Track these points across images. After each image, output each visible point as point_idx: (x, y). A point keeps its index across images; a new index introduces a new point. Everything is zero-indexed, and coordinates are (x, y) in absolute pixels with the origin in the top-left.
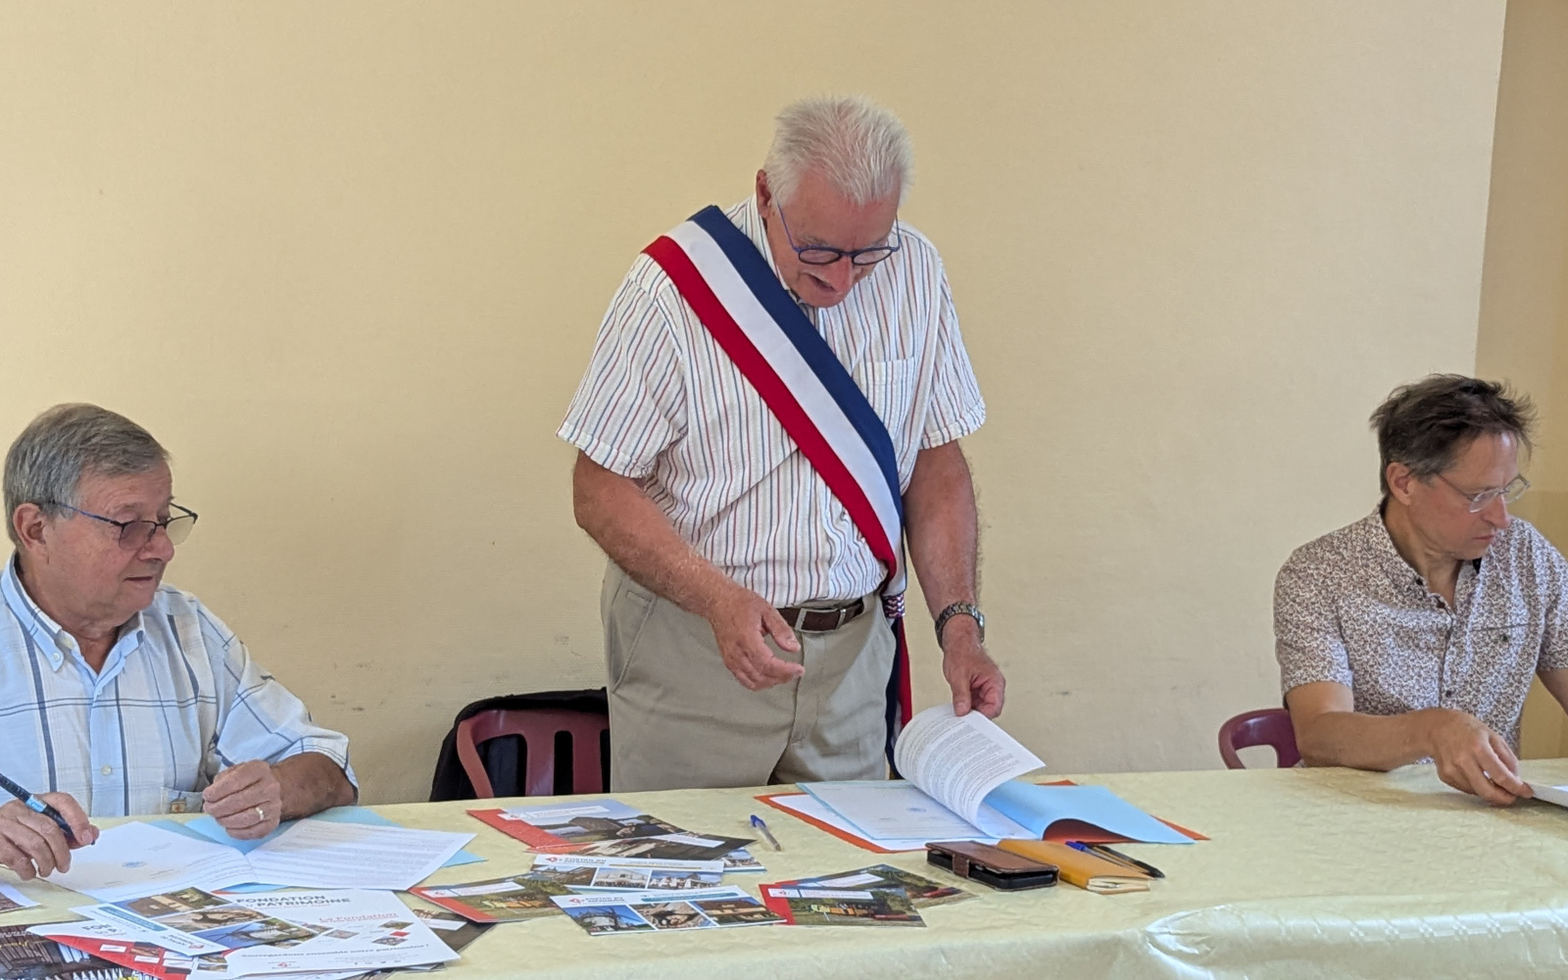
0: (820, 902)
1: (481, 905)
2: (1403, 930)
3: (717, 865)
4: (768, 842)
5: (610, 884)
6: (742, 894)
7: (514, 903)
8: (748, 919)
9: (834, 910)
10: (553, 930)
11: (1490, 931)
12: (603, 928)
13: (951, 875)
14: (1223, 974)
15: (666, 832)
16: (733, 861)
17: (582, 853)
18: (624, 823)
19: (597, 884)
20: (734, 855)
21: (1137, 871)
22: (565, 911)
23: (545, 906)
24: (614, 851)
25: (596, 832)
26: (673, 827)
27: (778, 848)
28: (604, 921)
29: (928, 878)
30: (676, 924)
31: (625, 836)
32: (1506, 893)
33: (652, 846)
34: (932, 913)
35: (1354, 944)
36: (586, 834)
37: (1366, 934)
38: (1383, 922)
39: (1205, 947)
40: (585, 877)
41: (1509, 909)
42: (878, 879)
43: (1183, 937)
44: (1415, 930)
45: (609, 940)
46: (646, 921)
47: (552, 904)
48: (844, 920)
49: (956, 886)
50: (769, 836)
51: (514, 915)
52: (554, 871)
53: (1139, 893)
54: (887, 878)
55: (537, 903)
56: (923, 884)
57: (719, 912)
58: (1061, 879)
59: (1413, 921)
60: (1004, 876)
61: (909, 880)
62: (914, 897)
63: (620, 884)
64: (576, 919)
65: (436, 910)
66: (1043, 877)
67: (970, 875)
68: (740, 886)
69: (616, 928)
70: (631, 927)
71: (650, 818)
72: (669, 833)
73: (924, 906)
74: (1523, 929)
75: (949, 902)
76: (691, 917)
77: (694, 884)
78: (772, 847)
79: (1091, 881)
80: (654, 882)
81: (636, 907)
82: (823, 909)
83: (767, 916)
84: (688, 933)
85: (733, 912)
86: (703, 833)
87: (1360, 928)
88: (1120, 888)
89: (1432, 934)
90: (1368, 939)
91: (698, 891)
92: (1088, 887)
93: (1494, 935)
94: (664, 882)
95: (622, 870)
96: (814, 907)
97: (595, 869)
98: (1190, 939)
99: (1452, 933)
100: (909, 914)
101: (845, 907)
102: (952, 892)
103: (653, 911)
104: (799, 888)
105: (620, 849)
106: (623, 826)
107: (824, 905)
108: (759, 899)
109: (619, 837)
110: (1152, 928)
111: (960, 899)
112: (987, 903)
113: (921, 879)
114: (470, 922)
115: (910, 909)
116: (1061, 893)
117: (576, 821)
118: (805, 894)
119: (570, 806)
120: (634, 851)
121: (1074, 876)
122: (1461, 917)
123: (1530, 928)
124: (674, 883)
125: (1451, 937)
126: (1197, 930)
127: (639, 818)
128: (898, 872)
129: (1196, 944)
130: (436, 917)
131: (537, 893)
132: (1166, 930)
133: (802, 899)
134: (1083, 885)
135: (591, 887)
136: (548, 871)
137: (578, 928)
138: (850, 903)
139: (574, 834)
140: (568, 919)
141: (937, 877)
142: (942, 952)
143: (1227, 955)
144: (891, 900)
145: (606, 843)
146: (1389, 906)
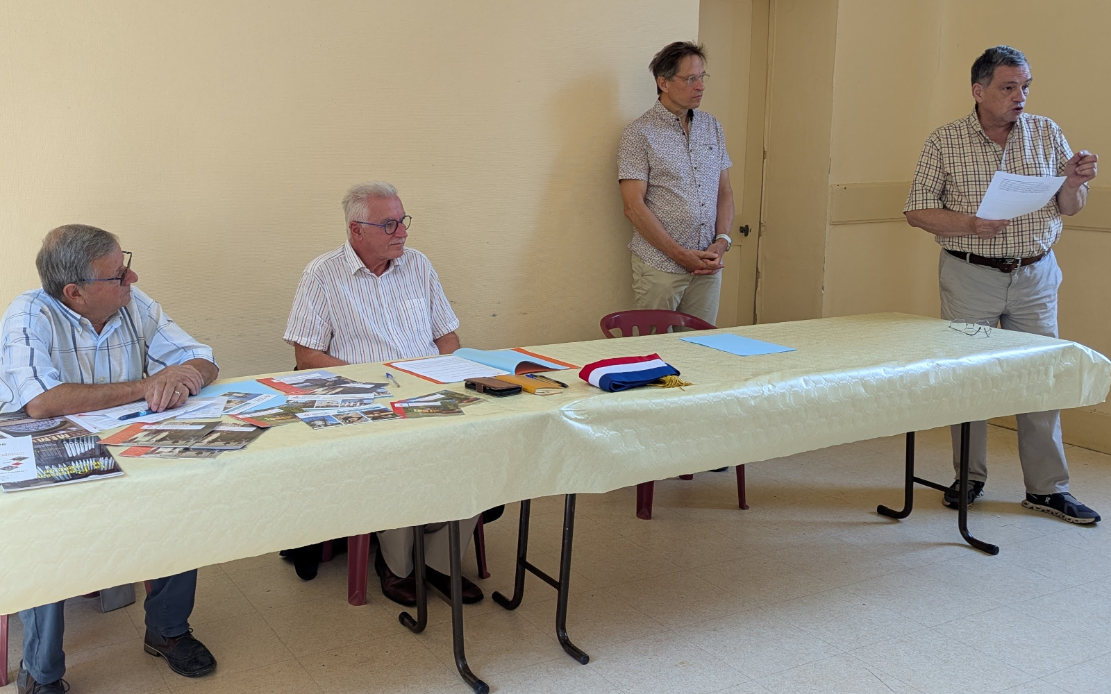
0: (418, 408)
1: (263, 420)
2: (671, 403)
3: (371, 395)
4: (394, 384)
5: (323, 407)
6: (382, 407)
7: (278, 418)
8: (385, 417)
9: (424, 411)
10: (297, 428)
11: (708, 401)
12: (319, 426)
13: (476, 392)
14: (595, 427)
15: (348, 382)
16: (378, 393)
17: (309, 394)
19: (316, 407)
20: (379, 390)
21: (557, 385)
22: (302, 420)
23: (293, 418)
24: (324, 392)
25: (317, 385)
26: (351, 380)
27: (399, 386)
28: (320, 423)
29: (465, 394)
30: (353, 422)
31: (329, 385)
32: (715, 384)
33: (342, 389)
34: (466, 409)
35: (651, 410)
36: (310, 386)
37: (656, 406)
38: (663, 400)
39: (586, 416)
40: (311, 404)
41: (716, 391)
42: (444, 396)
43: (576, 412)
44: (676, 402)
45: (323, 431)
46: (339, 422)
47: (296, 417)
48: (429, 415)
49: (478, 397)
50: (394, 381)
51: (279, 423)
52: (297, 402)
53: (558, 395)
54: (447, 396)
55: (289, 417)
56: (463, 398)
57: (372, 415)
58: (523, 391)
59: (676, 399)
60: (499, 391)
61: (457, 396)
62: (459, 403)
63: (327, 406)
64: (307, 423)
65: (242, 423)
66: (516, 390)
67: (484, 392)
68: (382, 403)
69: (326, 425)
70: (332, 425)
71: (340, 377)
73: (464, 406)
74: (722, 399)
75: (475, 404)
76: (360, 418)
77: (361, 404)
78: (396, 386)
80: (343, 404)
81: (334, 416)
82: (419, 411)
83: (394, 415)
84: (359, 425)
85: (378, 415)
86: (365, 382)
87: (653, 403)
88: (549, 393)
89: (684, 404)
90: (657, 408)
91: (362, 407)
92: (535, 393)
93: (710, 403)
94: (347, 404)
95: (328, 400)
96: (415, 410)
97: (316, 401)
98: (580, 412)
99: (692, 403)
100: (457, 410)
101: (429, 409)
102: (477, 399)
103: (342, 417)
104: (408, 403)
105: (326, 392)
106: (328, 381)
107: (420, 409)
108: (390, 408)
109: (327, 386)
110: (563, 409)
111: (479, 402)
112: (491, 403)
113: (462, 395)
114: (258, 427)
115: (458, 408)
116: (523, 397)
117: (307, 381)
118: (410, 405)
119: (304, 374)
120: (334, 392)
121: (529, 389)
122: (696, 396)
123: (725, 398)
124: (351, 405)
125: (692, 405)
126: (583, 408)
127: (334, 378)
128: (452, 393)
129: (583, 415)
130: (242, 426)
131: (289, 413)
132: (569, 409)
133: (409, 407)
134: (533, 392)
135: (314, 408)
136: (294, 402)
137: (308, 427)
138: (431, 407)
139: (305, 386)
140: (304, 423)
141: (470, 393)
142: (472, 425)
143: (596, 418)
144: (449, 405)
145: (322, 389)
146: (665, 393)
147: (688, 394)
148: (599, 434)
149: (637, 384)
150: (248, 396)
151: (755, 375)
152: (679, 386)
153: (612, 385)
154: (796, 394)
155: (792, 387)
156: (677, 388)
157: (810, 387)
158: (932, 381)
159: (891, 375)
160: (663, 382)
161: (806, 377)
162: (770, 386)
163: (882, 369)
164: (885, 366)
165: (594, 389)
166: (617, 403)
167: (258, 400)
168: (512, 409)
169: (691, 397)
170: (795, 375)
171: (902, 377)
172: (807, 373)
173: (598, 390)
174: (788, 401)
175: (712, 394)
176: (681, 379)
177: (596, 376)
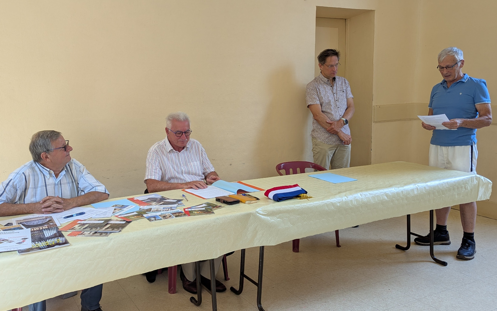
0: (195, 211)
1: (129, 218)
2: (303, 206)
3: (175, 205)
4: (186, 200)
5: (155, 211)
6: (180, 211)
7: (136, 217)
8: (181, 216)
9: (198, 212)
10: (143, 222)
11: (319, 204)
12: (153, 220)
13: (220, 203)
14: (271, 217)
15: (166, 199)
17: (149, 205)
20: (179, 203)
21: (255, 199)
22: (146, 217)
23: (142, 217)
24: (156, 204)
25: (152, 201)
26: (167, 198)
27: (187, 201)
28: (153, 219)
29: (216, 204)
30: (167, 218)
32: (322, 197)
33: (163, 202)
34: (216, 211)
35: (295, 209)
36: (150, 201)
38: (300, 205)
39: (267, 213)
40: (150, 210)
41: (323, 200)
42: (206, 205)
43: (263, 211)
44: (306, 206)
45: (154, 223)
46: (161, 218)
47: (143, 216)
48: (199, 214)
49: (221, 205)
50: (186, 198)
51: (135, 219)
52: (144, 209)
53: (255, 203)
54: (208, 205)
55: (140, 216)
56: (215, 205)
57: (175, 215)
58: (240, 202)
59: (305, 204)
60: (230, 202)
61: (212, 205)
62: (213, 208)
63: (157, 211)
64: (148, 219)
65: (120, 219)
66: (237, 202)
67: (224, 203)
68: (180, 209)
69: (155, 220)
70: (158, 220)
71: (163, 197)
73: (215, 210)
74: (325, 203)
75: (220, 209)
76: (170, 216)
77: (171, 210)
78: (186, 201)
79: (246, 202)
80: (163, 210)
81: (159, 215)
82: (196, 212)
83: (185, 215)
84: (169, 220)
85: (178, 214)
86: (173, 199)
87: (296, 206)
88: (252, 202)
89: (309, 206)
90: (297, 208)
91: (171, 211)
94: (165, 210)
95: (157, 208)
96: (194, 212)
97: (152, 208)
100: (212, 212)
101: (200, 211)
102: (220, 206)
103: (163, 216)
104: (191, 209)
106: (158, 199)
108: (183, 211)
109: (157, 201)
110: (257, 210)
111: (222, 208)
112: (226, 208)
113: (214, 204)
114: (127, 221)
115: (212, 211)
116: (241, 205)
117: (149, 199)
118: (192, 210)
119: (148, 196)
120: (160, 204)
121: (243, 201)
122: (314, 203)
124: (167, 210)
125: (312, 206)
126: (266, 210)
127: (161, 197)
128: (210, 203)
130: (120, 221)
131: (140, 214)
132: (260, 210)
134: (244, 203)
135: (151, 212)
136: (143, 209)
137: (148, 221)
138: (201, 211)
139: (148, 201)
140: (146, 219)
142: (218, 219)
143: (271, 214)
144: (209, 209)
145: (154, 203)
146: (301, 202)
147: (310, 202)
148: (273, 220)
149: (288, 198)
150: (123, 207)
151: (339, 193)
152: (307, 198)
153: (278, 198)
154: (357, 200)
155: (355, 197)
156: (306, 199)
157: (363, 197)
158: (416, 192)
159: (397, 191)
160: (300, 197)
161: (361, 193)
162: (346, 197)
163: (394, 188)
164: (394, 187)
165: (271, 200)
166: (280, 207)
167: (127, 209)
168: (235, 211)
169: (312, 203)
170: (356, 192)
171: (402, 192)
172: (361, 191)
173: (273, 201)
174: (354, 203)
175: (321, 202)
176: (308, 195)
177: (271, 195)
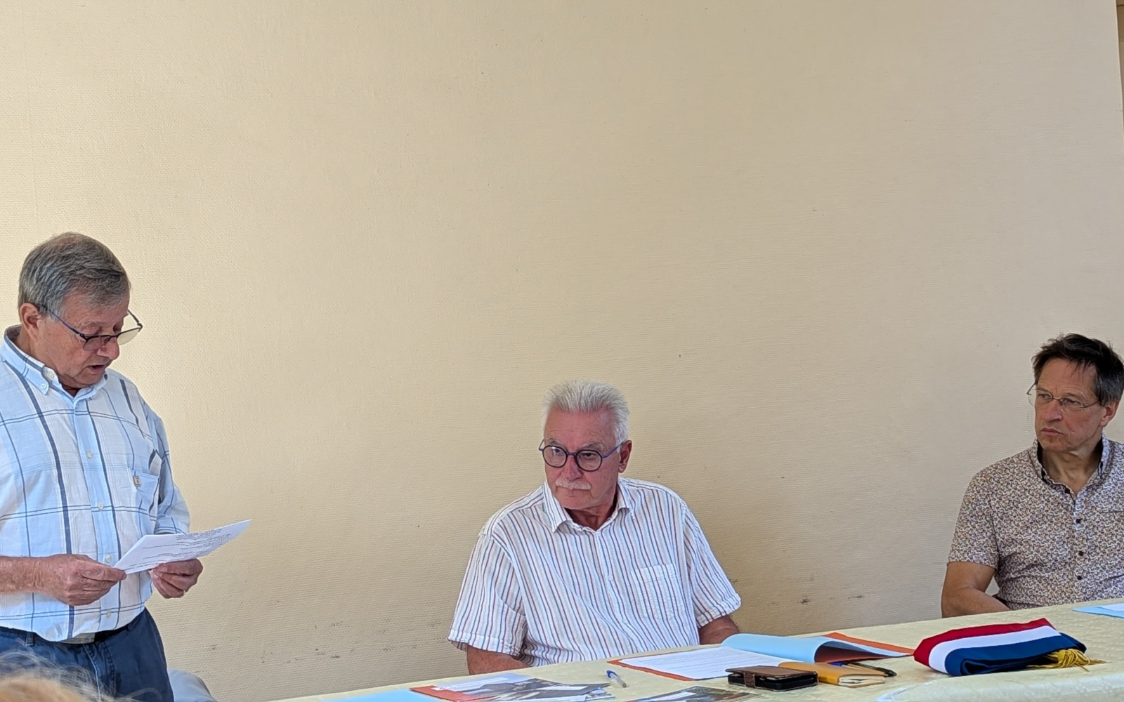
2: (1063, 689)
3: (581, 698)
4: (618, 684)
13: (744, 687)
15: (547, 685)
16: (593, 695)
18: (519, 684)
20: (594, 692)
21: (877, 671)
24: (510, 698)
25: (498, 691)
26: (553, 683)
27: (625, 686)
29: (727, 689)
31: (518, 690)
33: (537, 693)
36: (492, 692)
37: (1037, 694)
38: (1050, 686)
42: (691, 694)
44: (1072, 688)
49: (746, 692)
50: (619, 680)
53: (876, 686)
54: (699, 693)
56: (724, 693)
58: (820, 682)
59: (1072, 684)
60: (779, 681)
61: (713, 692)
62: (717, 700)
66: (806, 680)
67: (757, 686)
71: (538, 680)
72: (549, 686)
75: (741, 700)
78: (621, 686)
86: (573, 684)
88: (864, 683)
89: (1085, 690)
90: (1039, 697)
92: (839, 684)
102: (744, 694)
105: (514, 697)
106: (518, 686)
109: (515, 691)
110: (880, 700)
111: (748, 698)
112: (765, 698)
113: (723, 691)
116: (821, 689)
117: (486, 686)
120: (525, 697)
121: (829, 677)
122: (1108, 678)
125: (1100, 691)
127: (528, 681)
128: (706, 689)
132: (890, 701)
134: (836, 682)
139: (483, 693)
141: (734, 688)
146: (1056, 676)
147: (1092, 675)
149: (1006, 664)
152: (1080, 665)
153: (963, 665)
156: (1077, 669)
165: (940, 675)
169: (1096, 679)
173: (945, 676)
176: (1085, 655)
177: (939, 655)
